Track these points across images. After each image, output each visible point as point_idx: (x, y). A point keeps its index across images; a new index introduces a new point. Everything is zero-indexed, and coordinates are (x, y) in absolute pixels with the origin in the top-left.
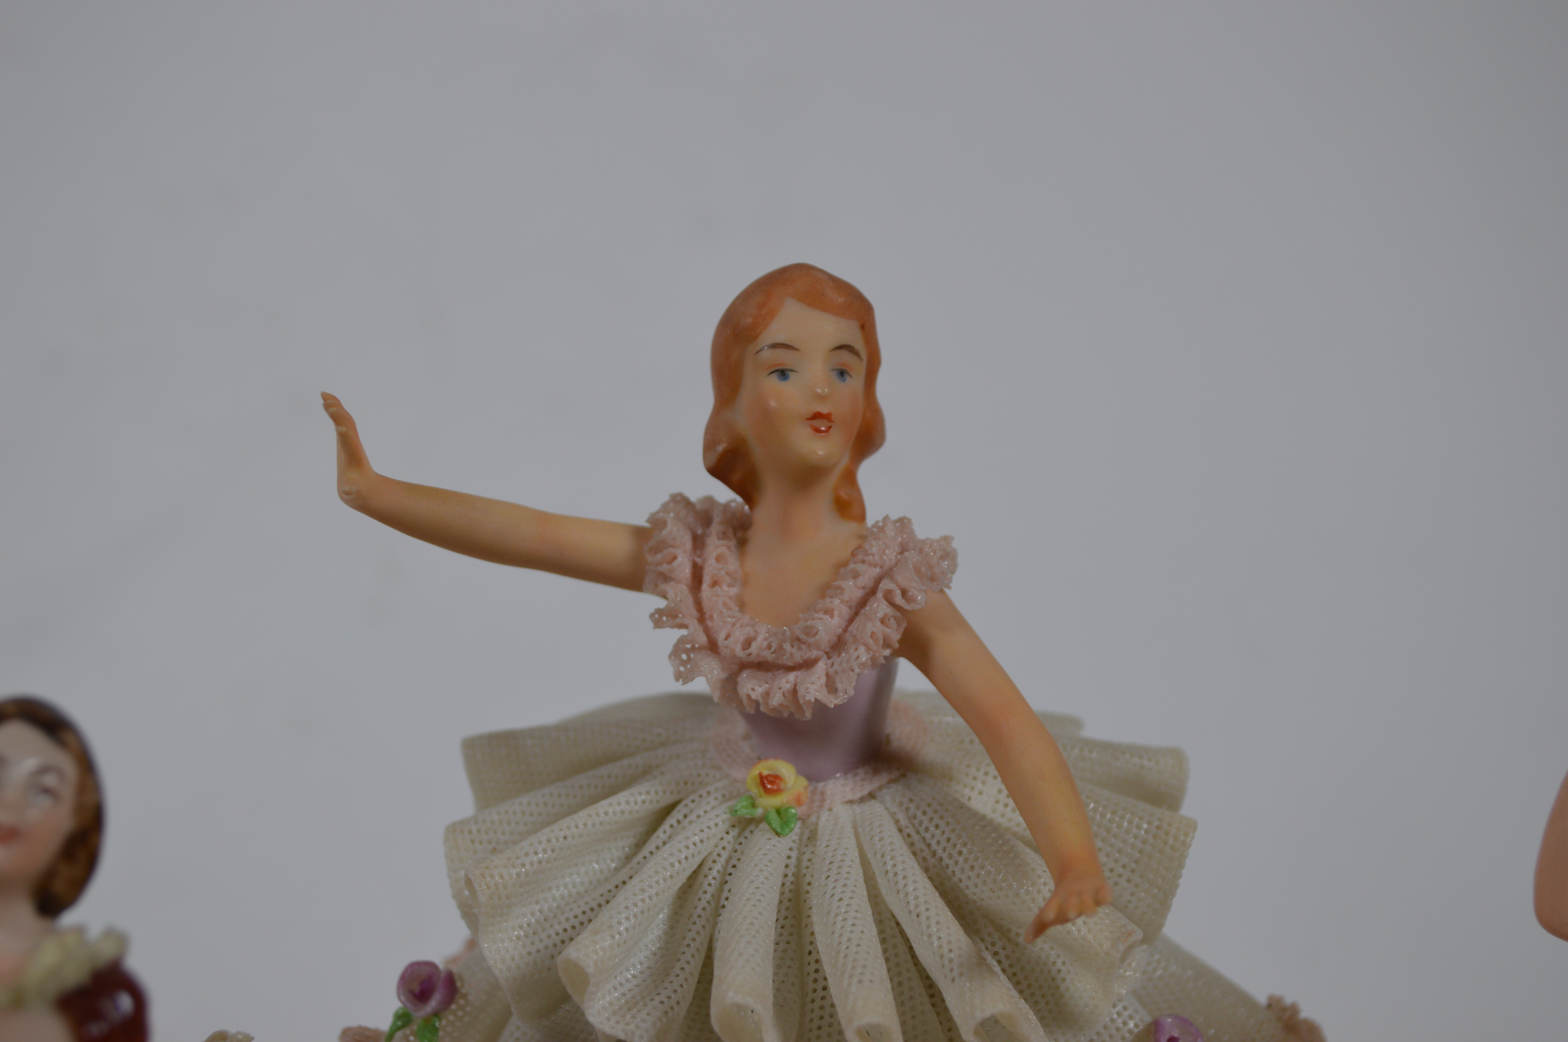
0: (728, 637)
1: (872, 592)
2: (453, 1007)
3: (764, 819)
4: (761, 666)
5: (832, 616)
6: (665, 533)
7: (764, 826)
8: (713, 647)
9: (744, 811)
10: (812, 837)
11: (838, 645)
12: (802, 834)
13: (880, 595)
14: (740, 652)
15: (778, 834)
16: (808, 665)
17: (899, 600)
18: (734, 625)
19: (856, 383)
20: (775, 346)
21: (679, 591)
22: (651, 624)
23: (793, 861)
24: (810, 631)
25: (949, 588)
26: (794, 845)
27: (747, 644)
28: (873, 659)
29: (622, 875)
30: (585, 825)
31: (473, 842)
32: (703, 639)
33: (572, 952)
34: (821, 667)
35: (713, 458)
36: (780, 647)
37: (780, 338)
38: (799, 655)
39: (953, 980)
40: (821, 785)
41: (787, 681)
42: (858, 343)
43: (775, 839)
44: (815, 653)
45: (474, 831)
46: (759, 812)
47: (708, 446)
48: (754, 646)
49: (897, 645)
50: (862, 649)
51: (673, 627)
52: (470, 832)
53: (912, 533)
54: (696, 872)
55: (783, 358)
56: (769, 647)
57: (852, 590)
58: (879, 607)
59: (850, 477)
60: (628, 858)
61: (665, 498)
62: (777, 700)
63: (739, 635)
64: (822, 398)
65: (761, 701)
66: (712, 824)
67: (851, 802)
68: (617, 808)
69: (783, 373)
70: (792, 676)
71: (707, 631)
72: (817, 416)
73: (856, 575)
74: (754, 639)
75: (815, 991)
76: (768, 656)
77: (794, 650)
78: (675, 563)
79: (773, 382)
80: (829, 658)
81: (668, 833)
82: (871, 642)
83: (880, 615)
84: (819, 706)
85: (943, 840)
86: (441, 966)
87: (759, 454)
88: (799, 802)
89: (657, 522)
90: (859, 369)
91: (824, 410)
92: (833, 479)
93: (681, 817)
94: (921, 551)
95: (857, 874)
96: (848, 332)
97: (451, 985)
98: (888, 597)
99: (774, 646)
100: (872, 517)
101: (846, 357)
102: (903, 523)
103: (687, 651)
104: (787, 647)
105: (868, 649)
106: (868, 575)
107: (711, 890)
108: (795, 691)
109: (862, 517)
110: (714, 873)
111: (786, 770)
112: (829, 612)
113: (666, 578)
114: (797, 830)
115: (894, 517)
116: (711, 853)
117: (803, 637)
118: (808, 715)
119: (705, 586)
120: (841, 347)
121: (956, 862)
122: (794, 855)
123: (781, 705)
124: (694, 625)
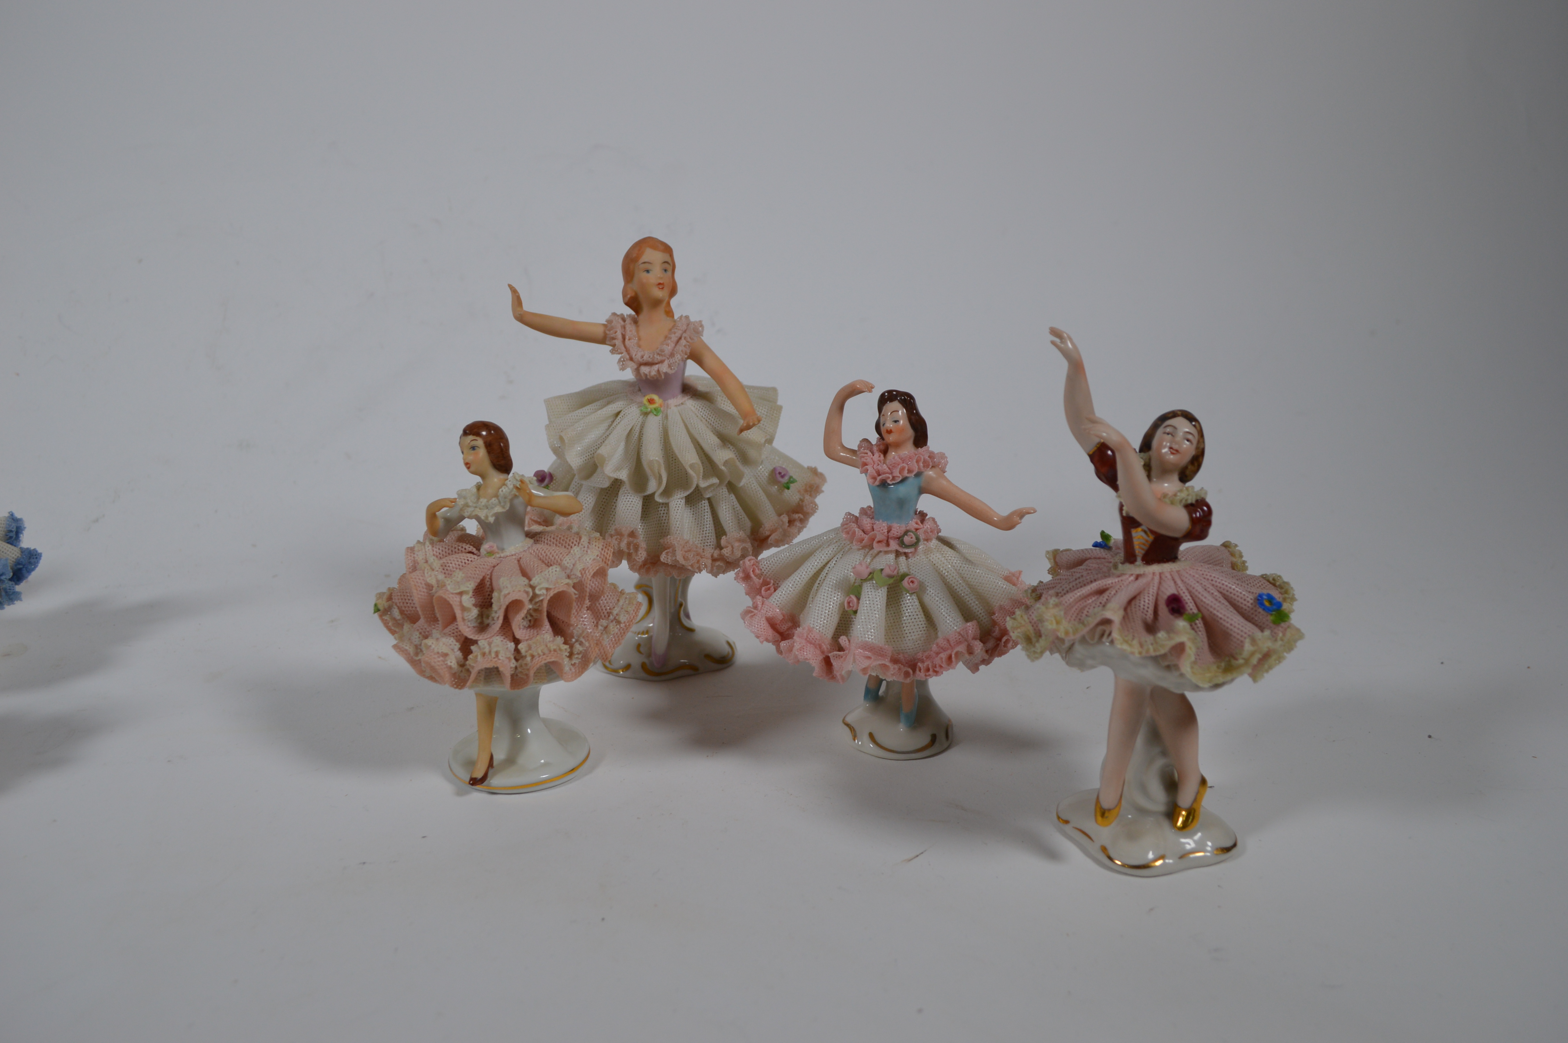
0: (636, 355)
1: (680, 338)
2: (552, 483)
3: (651, 412)
4: (646, 364)
5: (668, 346)
6: (613, 324)
7: (651, 414)
8: (631, 359)
9: (645, 410)
10: (666, 417)
11: (672, 355)
12: (662, 416)
13: (683, 338)
14: (641, 360)
15: (656, 415)
16: (662, 362)
17: (689, 340)
18: (637, 352)
19: (669, 273)
20: (644, 263)
21: (618, 342)
22: (610, 354)
23: (661, 424)
24: (662, 351)
25: (702, 336)
26: (661, 420)
27: (642, 357)
28: (682, 358)
29: (607, 433)
30: (594, 418)
31: (555, 429)
32: (628, 357)
33: (600, 451)
34: (666, 363)
35: (627, 299)
36: (653, 356)
37: (646, 260)
38: (659, 358)
39: (716, 450)
40: (666, 402)
41: (656, 367)
42: (669, 261)
43: (655, 417)
44: (664, 358)
45: (555, 426)
46: (649, 410)
47: (624, 296)
48: (645, 357)
49: (689, 354)
50: (679, 355)
51: (617, 354)
52: (554, 426)
53: (689, 320)
54: (631, 429)
55: (646, 266)
56: (650, 357)
57: (674, 338)
58: (683, 342)
59: (669, 303)
60: (610, 426)
61: (610, 314)
62: (653, 373)
63: (640, 354)
64: (661, 278)
65: (648, 374)
66: (635, 414)
67: (676, 406)
68: (604, 413)
69: (648, 271)
70: (657, 366)
71: (629, 354)
72: (660, 284)
73: (675, 333)
74: (644, 355)
75: (672, 461)
76: (650, 360)
77: (658, 357)
78: (617, 333)
79: (645, 274)
80: (668, 359)
81: (620, 420)
82: (681, 353)
83: (684, 344)
84: (666, 374)
85: (707, 414)
86: (546, 470)
87: (642, 297)
88: (661, 406)
89: (609, 321)
90: (670, 268)
91: (662, 282)
92: (664, 304)
93: (623, 415)
94: (694, 325)
95: (682, 425)
96: (665, 257)
97: (551, 476)
98: (685, 338)
99: (651, 356)
100: (676, 317)
101: (666, 265)
102: (687, 317)
103: (622, 361)
104: (655, 356)
105: (681, 355)
106: (678, 334)
107: (637, 434)
108: (658, 371)
109: (673, 316)
110: (637, 429)
111: (655, 397)
112: (668, 345)
113: (613, 339)
114: (661, 415)
115: (684, 315)
116: (635, 424)
117: (660, 353)
118: (663, 377)
119: (627, 340)
120: (665, 262)
121: (711, 421)
122: (661, 422)
123: (655, 375)
124: (625, 354)
